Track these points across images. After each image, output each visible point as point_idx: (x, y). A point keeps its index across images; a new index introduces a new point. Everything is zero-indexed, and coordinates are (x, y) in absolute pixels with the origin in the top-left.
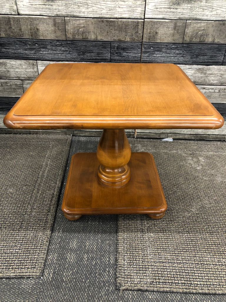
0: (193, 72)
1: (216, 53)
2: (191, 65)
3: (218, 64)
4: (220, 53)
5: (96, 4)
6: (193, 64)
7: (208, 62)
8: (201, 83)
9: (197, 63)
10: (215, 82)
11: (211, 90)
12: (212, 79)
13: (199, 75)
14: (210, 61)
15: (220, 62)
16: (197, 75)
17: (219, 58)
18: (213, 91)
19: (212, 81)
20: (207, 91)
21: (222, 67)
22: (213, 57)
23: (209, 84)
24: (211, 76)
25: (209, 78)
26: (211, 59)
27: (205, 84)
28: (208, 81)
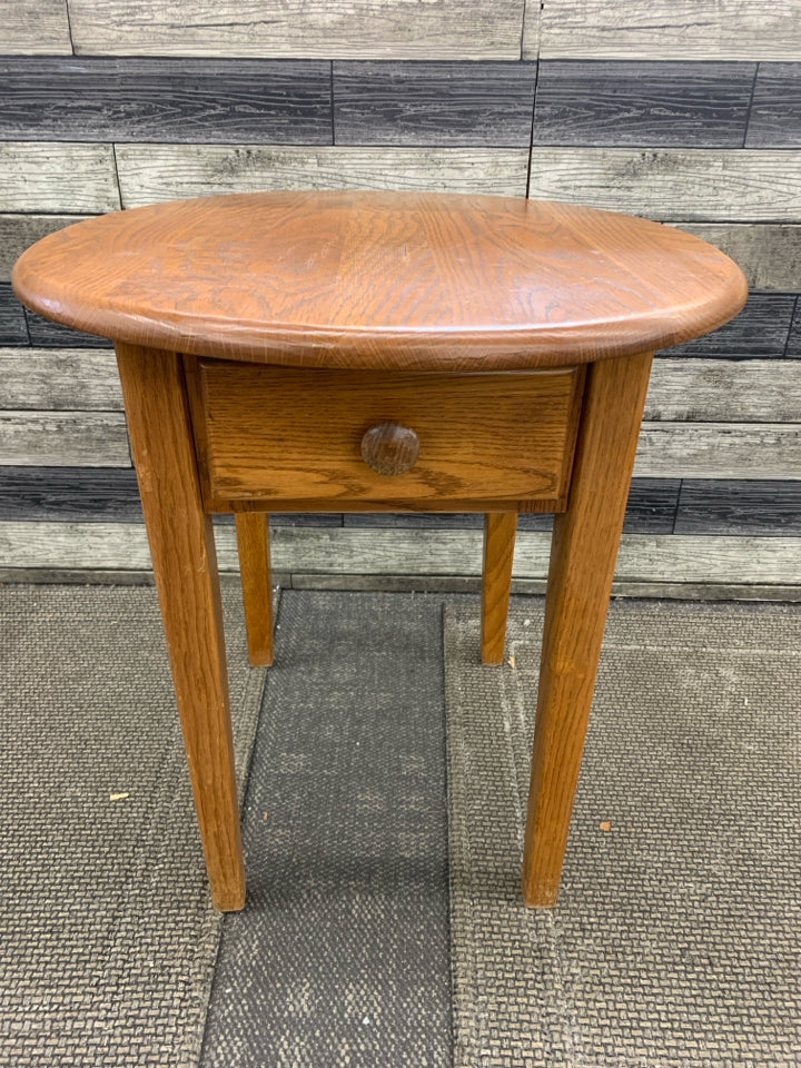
0: (688, 380)
1: (762, 322)
2: (680, 360)
3: (771, 355)
4: (774, 320)
5: (369, 179)
6: (687, 357)
7: (736, 350)
8: (717, 414)
9: (701, 352)
10: (763, 412)
11: (749, 439)
12: (753, 403)
13: (710, 390)
14: (743, 345)
15: (776, 351)
16: (701, 390)
17: (774, 336)
18: (757, 440)
19: (752, 410)
20: (737, 440)
21: (782, 363)
22: (753, 334)
23: (742, 419)
24: (748, 392)
25: (741, 399)
26: (747, 341)
27: (729, 419)
28: (739, 409)
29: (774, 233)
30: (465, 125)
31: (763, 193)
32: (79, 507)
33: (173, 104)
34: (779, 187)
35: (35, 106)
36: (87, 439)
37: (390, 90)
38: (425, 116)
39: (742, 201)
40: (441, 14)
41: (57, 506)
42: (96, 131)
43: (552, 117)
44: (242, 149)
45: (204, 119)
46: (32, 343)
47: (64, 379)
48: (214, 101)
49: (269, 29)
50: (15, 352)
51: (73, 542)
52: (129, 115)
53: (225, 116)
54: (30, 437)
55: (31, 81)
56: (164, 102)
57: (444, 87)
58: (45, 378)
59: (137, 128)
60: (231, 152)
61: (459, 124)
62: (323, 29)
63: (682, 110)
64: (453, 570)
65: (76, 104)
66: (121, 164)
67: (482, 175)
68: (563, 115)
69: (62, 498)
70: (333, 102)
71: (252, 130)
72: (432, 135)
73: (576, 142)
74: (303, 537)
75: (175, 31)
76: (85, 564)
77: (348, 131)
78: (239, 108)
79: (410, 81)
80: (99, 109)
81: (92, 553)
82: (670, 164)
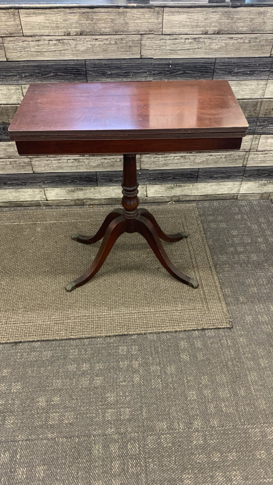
30: (251, 74)
33: (168, 71)
35: (127, 72)
37: (231, 66)
38: (240, 72)
40: (249, 45)
42: (144, 78)
48: (180, 70)
49: (199, 50)
52: (154, 74)
54: (111, 163)
55: (127, 66)
56: (165, 71)
57: (247, 64)
59: (156, 78)
62: (215, 50)
65: (139, 71)
67: (253, 87)
70: (214, 69)
71: (190, 77)
72: (241, 77)
74: (184, 186)
75: (172, 51)
77: (217, 77)
78: (187, 72)
79: (237, 63)
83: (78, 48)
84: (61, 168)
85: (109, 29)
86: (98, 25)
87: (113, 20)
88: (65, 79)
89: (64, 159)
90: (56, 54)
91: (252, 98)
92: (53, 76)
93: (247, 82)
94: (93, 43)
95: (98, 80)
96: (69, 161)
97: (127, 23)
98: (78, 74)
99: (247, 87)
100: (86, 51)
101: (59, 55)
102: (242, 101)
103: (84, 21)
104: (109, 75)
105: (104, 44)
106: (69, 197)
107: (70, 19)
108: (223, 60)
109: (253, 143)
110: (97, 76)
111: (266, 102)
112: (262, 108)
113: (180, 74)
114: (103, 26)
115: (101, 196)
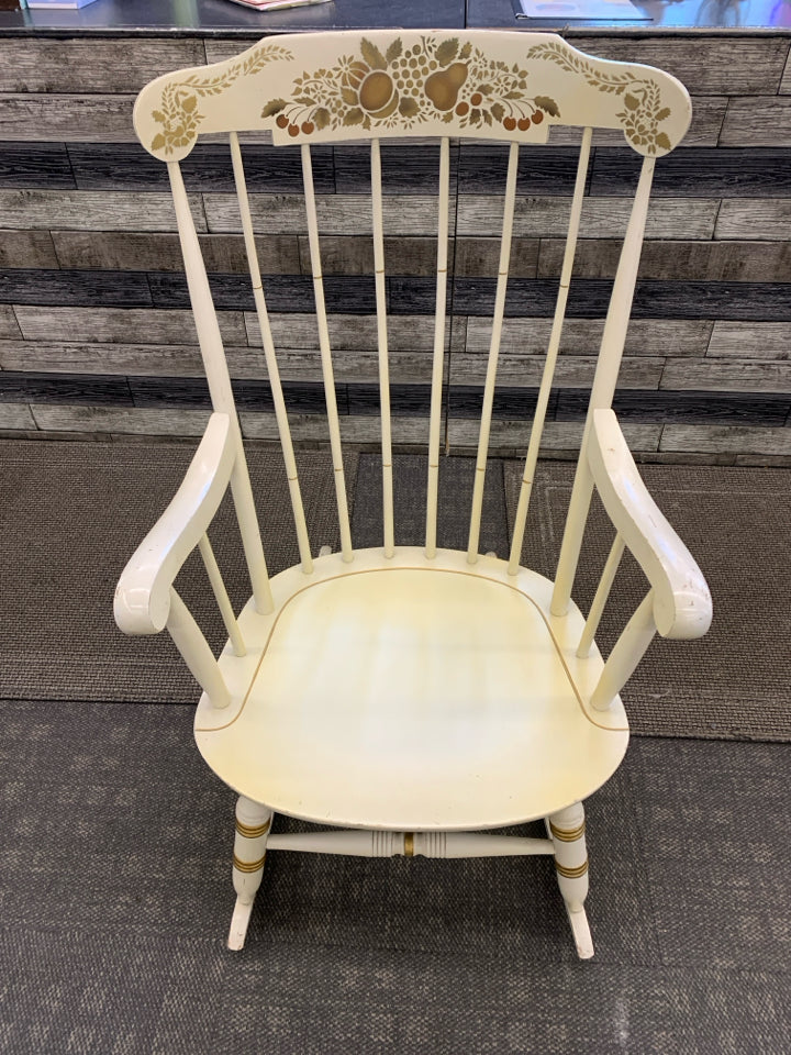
29: (610, 245)
31: (602, 222)
32: (185, 401)
34: (612, 219)
35: (154, 172)
36: (190, 361)
39: (591, 226)
41: (173, 400)
43: (469, 178)
44: (280, 196)
45: (256, 179)
46: (155, 306)
47: (176, 327)
48: (262, 170)
50: (144, 311)
51: (183, 421)
52: (211, 177)
53: (270, 178)
54: (155, 360)
57: (402, 161)
58: (163, 326)
59: (216, 184)
60: (273, 198)
61: (412, 182)
63: (550, 174)
64: (418, 441)
66: (207, 205)
67: (427, 211)
68: (476, 176)
69: (175, 395)
70: (335, 169)
71: (286, 185)
72: (397, 189)
73: (484, 192)
76: (190, 434)
77: (344, 186)
78: (277, 173)
80: (193, 174)
81: (195, 427)
82: (544, 205)
83: (47, 119)
84: (55, 363)
85: (103, 82)
86: (79, 73)
87: (107, 65)
88: (33, 181)
89: (58, 347)
90: (6, 130)
91: (429, 233)
92: (7, 173)
93: (410, 199)
94: (76, 109)
95: (100, 186)
96: (68, 350)
97: (136, 72)
98: (57, 171)
99: (412, 210)
100: (63, 126)
101: (12, 130)
102: (409, 241)
103: (50, 65)
104: (120, 175)
105: (98, 111)
106: (80, 426)
107: (22, 59)
108: (350, 151)
109: (453, 334)
110: (94, 176)
111: (464, 243)
112: (458, 256)
113: (266, 178)
114: (89, 76)
115: (146, 430)
